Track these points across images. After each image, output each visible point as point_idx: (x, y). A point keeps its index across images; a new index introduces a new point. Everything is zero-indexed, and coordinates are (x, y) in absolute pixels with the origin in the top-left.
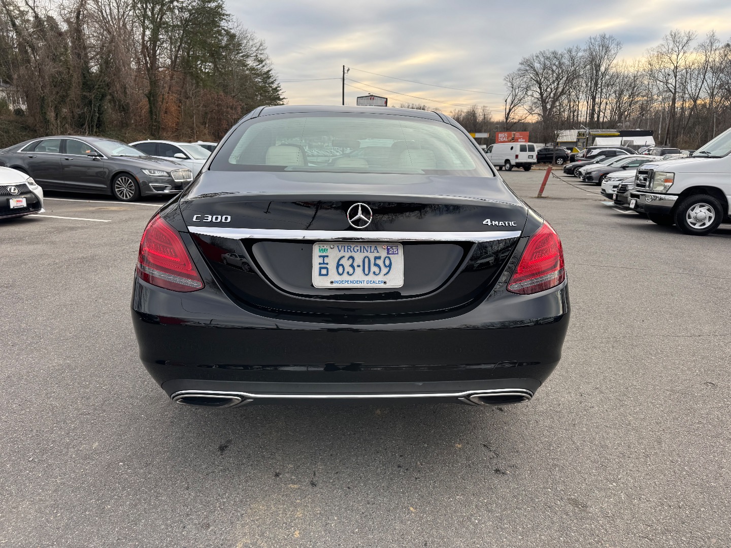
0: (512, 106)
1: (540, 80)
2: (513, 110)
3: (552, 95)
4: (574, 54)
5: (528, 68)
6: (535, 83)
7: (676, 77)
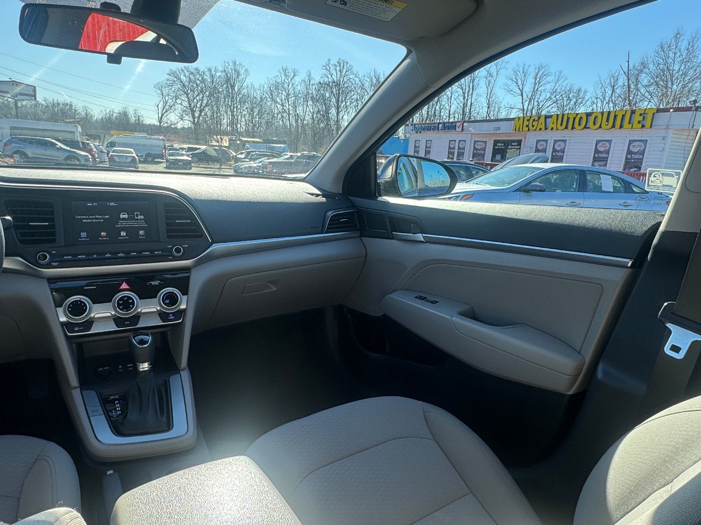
0: (164, 111)
1: (187, 91)
2: (165, 115)
3: (198, 105)
4: (213, 73)
5: (175, 79)
6: (182, 93)
7: (288, 102)
